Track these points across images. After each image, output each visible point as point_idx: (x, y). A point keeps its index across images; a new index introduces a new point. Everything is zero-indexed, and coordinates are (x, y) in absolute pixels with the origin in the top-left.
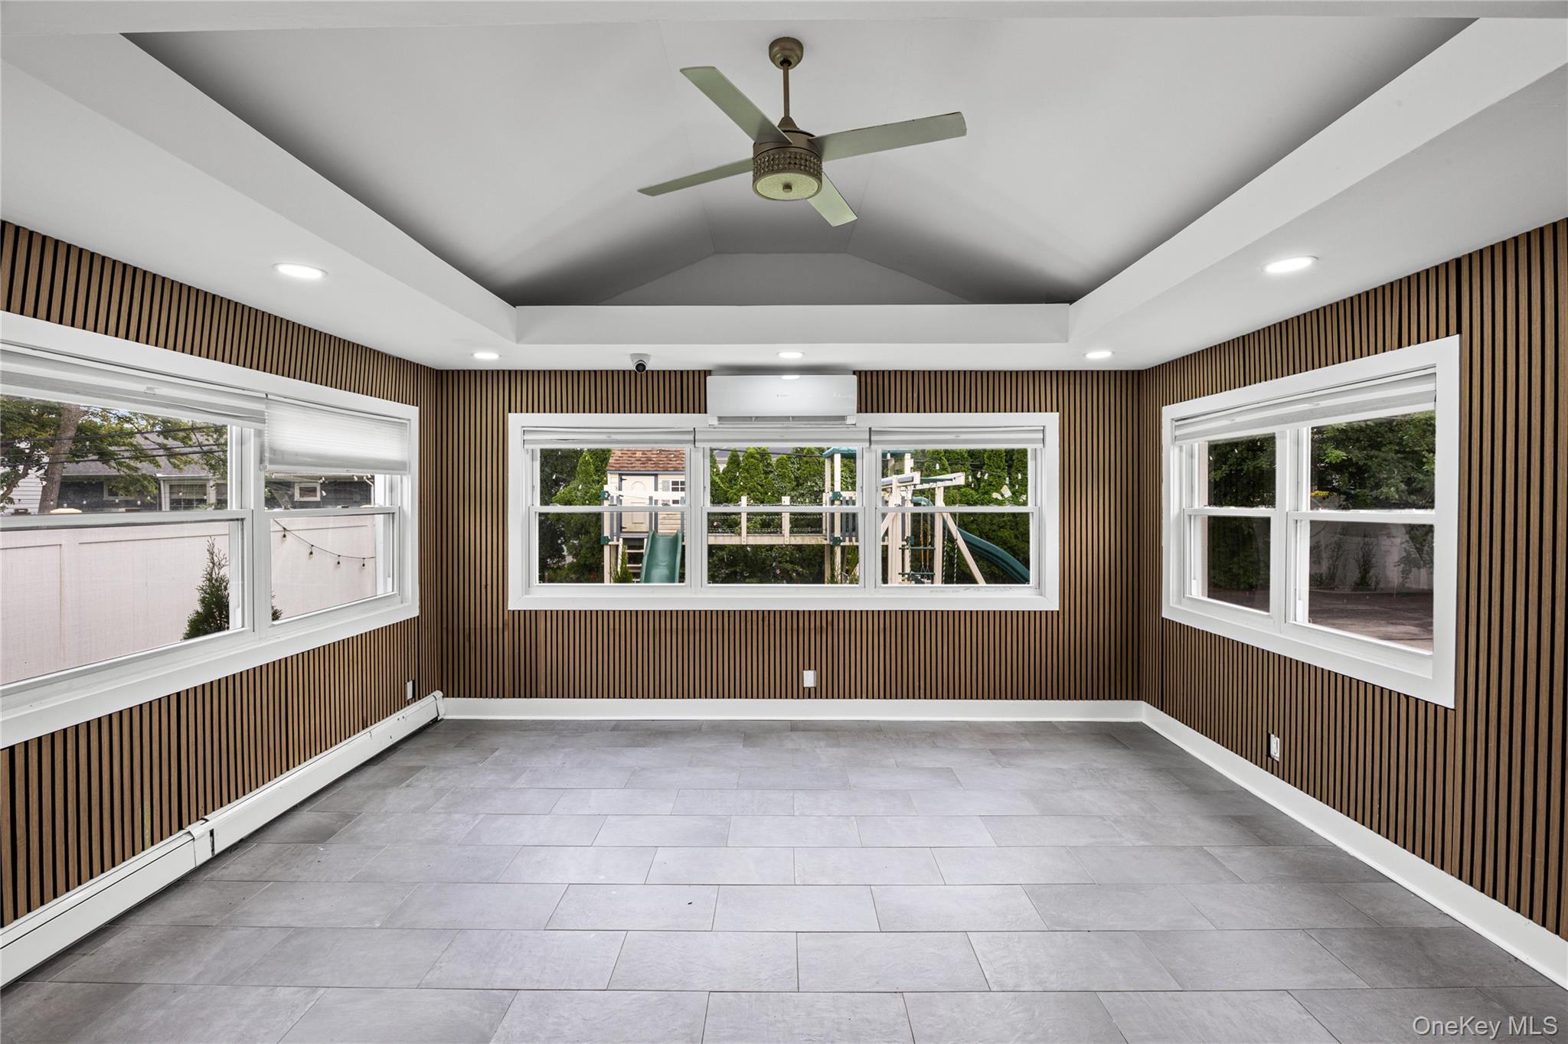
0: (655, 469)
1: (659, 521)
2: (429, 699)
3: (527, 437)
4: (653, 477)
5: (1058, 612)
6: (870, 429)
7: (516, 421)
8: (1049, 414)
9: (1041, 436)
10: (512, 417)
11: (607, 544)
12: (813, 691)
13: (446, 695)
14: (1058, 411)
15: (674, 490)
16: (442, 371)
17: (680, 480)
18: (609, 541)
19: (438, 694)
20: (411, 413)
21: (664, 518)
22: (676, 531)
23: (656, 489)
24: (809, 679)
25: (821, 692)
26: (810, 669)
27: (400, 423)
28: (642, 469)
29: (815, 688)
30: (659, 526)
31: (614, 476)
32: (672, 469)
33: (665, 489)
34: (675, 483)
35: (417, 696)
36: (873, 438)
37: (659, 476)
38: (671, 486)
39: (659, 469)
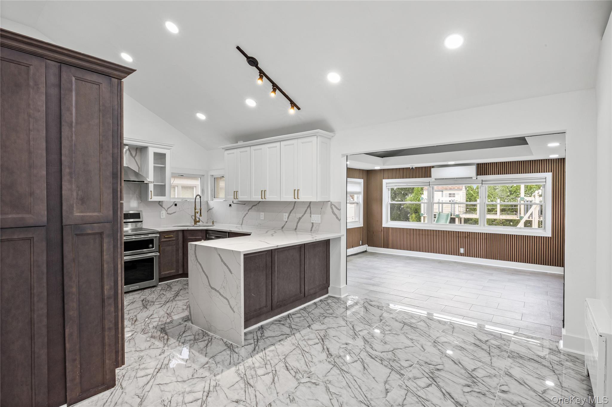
0: (442, 189)
1: (444, 208)
2: (365, 246)
3: (387, 185)
4: (441, 192)
5: (551, 237)
6: (482, 180)
7: (385, 181)
8: (548, 173)
9: (545, 180)
10: (384, 180)
11: (422, 216)
12: (463, 254)
13: (368, 246)
14: (551, 172)
15: (449, 196)
16: (368, 170)
17: (452, 193)
18: (423, 215)
19: (367, 245)
20: (362, 181)
21: (445, 207)
22: (448, 212)
23: (442, 196)
24: (462, 251)
25: (466, 254)
26: (462, 248)
27: (359, 183)
28: (437, 189)
29: (464, 254)
30: (444, 210)
31: (425, 192)
32: (449, 189)
33: (446, 196)
34: (450, 194)
35: (362, 244)
36: (483, 183)
37: (443, 192)
38: (448, 195)
39: (444, 189)
